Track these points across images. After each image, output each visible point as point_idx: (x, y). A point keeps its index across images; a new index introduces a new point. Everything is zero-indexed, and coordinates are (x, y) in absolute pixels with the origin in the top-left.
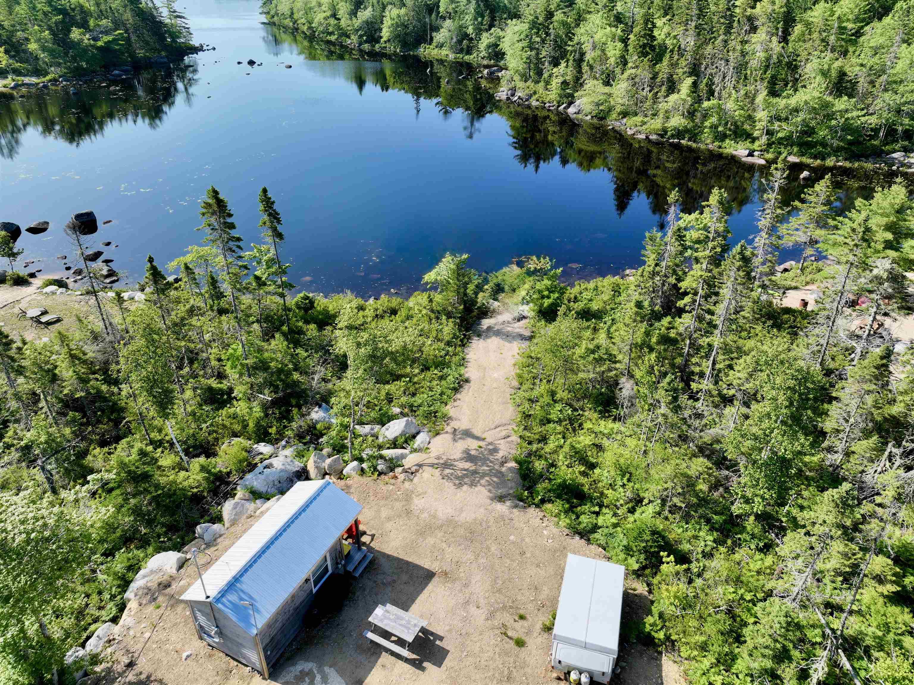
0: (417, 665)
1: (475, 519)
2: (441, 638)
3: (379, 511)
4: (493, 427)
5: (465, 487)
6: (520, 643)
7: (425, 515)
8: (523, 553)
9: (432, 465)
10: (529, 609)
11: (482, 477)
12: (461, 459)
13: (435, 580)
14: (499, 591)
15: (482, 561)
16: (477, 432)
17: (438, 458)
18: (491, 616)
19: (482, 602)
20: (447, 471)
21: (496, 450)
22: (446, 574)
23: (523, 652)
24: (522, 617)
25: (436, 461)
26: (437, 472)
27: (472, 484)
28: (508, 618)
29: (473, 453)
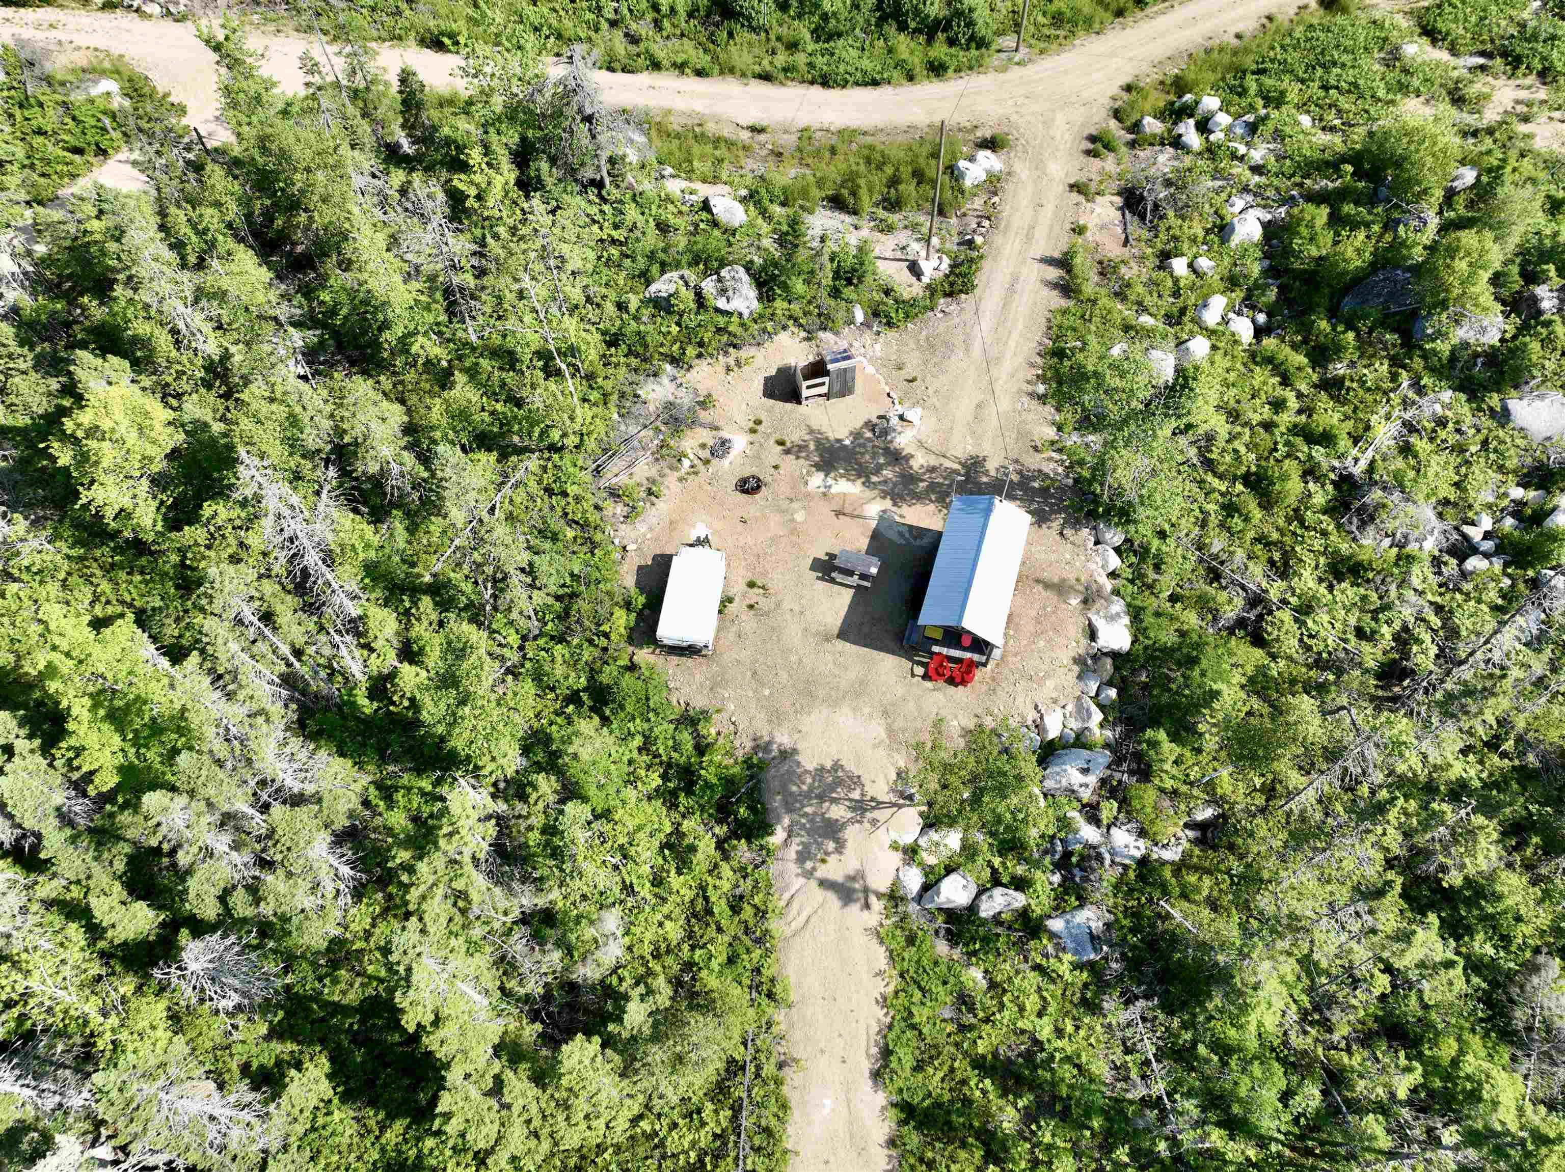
0: (832, 556)
1: (809, 713)
2: (818, 578)
3: (920, 709)
4: (813, 920)
5: (828, 765)
6: (751, 585)
7: (867, 710)
8: (754, 674)
9: (879, 805)
10: (747, 617)
11: (811, 789)
12: (843, 826)
13: (836, 631)
14: (773, 629)
15: (794, 658)
16: (832, 899)
17: (874, 822)
18: (778, 604)
19: (788, 616)
20: (856, 795)
21: (802, 857)
22: (828, 640)
23: (750, 576)
24: (751, 607)
25: (876, 814)
26: (871, 791)
27: (821, 770)
28: (763, 603)
29: (831, 846)
